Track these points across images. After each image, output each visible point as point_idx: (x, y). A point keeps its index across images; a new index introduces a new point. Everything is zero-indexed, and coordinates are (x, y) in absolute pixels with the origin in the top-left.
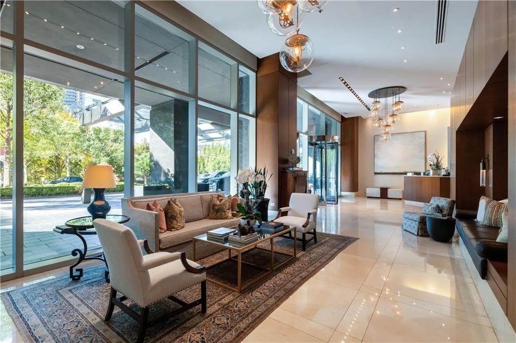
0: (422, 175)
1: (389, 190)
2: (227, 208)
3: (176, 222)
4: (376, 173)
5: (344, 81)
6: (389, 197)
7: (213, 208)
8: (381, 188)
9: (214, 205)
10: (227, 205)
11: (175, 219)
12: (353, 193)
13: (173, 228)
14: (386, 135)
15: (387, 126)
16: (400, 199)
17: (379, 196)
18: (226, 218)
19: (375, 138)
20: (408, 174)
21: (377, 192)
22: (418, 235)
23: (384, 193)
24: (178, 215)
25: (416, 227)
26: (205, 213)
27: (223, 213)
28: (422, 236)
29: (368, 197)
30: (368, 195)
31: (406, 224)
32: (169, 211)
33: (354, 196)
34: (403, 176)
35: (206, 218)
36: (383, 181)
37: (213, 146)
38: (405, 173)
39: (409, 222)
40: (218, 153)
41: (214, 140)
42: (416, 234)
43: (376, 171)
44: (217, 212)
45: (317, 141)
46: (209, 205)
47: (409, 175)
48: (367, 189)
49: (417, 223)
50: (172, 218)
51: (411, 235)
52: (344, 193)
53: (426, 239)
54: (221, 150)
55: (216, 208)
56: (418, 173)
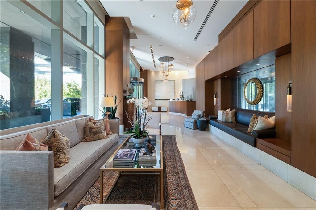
0: (176, 100)
1: (161, 107)
2: (103, 130)
3: (64, 155)
4: (156, 100)
5: (151, 48)
6: (162, 111)
7: (90, 132)
8: (158, 107)
9: (91, 128)
10: (103, 127)
11: (62, 152)
13: (61, 162)
14: (166, 80)
15: (167, 76)
16: (166, 112)
17: (158, 111)
18: (103, 138)
19: (156, 82)
21: (157, 109)
22: (193, 129)
23: (160, 109)
24: (66, 147)
25: (193, 125)
26: (81, 137)
27: (101, 134)
28: (195, 129)
29: (153, 112)
30: (153, 111)
31: (186, 124)
32: (54, 144)
34: (169, 100)
35: (81, 142)
36: (159, 103)
37: (38, 78)
39: (188, 123)
40: (44, 84)
41: (45, 73)
42: (192, 128)
43: (156, 99)
44: (94, 135)
45: (133, 80)
46: (84, 128)
47: (171, 100)
48: (153, 107)
49: (193, 123)
50: (58, 151)
51: (190, 129)
53: (197, 131)
54: (46, 82)
55: (93, 130)
56: (174, 100)
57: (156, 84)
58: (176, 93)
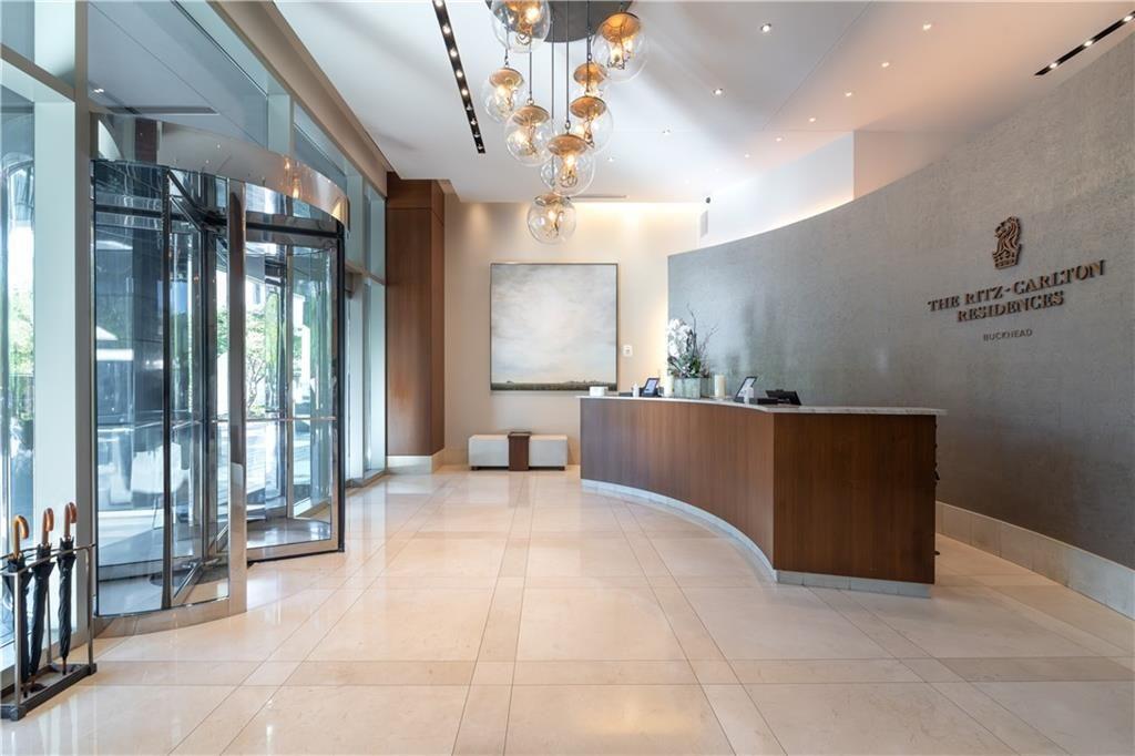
0: (636, 397)
1: (532, 438)
4: (495, 388)
6: (532, 463)
8: (509, 437)
12: (427, 460)
16: (562, 469)
17: (506, 463)
19: (495, 272)
20: (592, 388)
21: (498, 449)
23: (519, 455)
29: (475, 468)
30: (473, 462)
33: (429, 469)
34: (580, 396)
36: (516, 412)
38: (585, 388)
43: (496, 380)
47: (596, 393)
48: (470, 441)
52: (396, 461)
56: (613, 388)
57: (498, 289)
58: (625, 348)
